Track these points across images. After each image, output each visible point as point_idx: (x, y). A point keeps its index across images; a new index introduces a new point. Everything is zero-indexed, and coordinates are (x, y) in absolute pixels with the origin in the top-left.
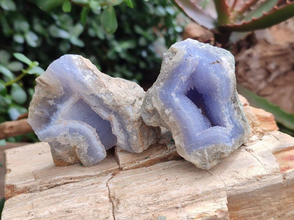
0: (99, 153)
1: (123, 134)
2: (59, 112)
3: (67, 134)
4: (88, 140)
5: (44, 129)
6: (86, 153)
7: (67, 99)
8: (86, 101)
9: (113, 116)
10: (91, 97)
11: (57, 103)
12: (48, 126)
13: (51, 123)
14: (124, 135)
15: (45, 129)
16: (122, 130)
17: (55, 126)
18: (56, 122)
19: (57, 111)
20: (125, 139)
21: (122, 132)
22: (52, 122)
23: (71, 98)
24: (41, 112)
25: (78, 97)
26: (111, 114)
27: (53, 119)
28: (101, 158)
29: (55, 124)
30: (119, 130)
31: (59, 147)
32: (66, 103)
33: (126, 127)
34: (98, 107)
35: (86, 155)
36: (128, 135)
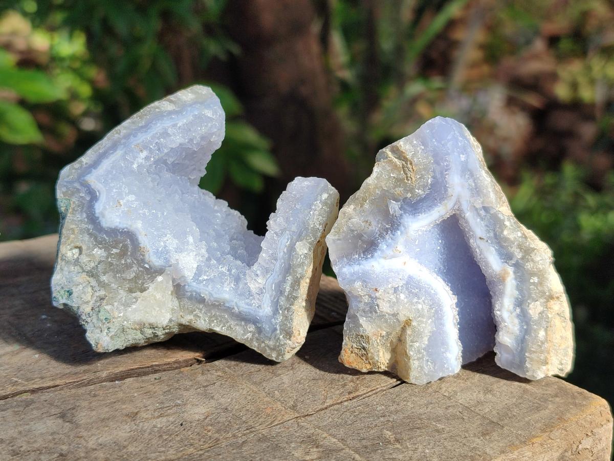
0: (448, 355)
1: (516, 321)
2: (402, 233)
3: (400, 288)
4: (438, 316)
5: (356, 264)
6: (423, 346)
7: (430, 207)
8: (467, 222)
9: (510, 270)
10: (483, 213)
11: (405, 213)
12: (367, 258)
13: (376, 254)
14: (520, 323)
15: (359, 264)
16: (518, 310)
17: (382, 261)
18: (389, 252)
19: (398, 229)
20: (518, 332)
21: (518, 316)
22: (378, 251)
23: (436, 209)
24: (367, 222)
25: (453, 209)
26: (508, 264)
27: (383, 246)
28: (450, 369)
29: (385, 258)
30: (511, 308)
31: (370, 315)
32: (422, 216)
33: (529, 304)
34: (487, 241)
35: (423, 351)
36: (528, 324)
